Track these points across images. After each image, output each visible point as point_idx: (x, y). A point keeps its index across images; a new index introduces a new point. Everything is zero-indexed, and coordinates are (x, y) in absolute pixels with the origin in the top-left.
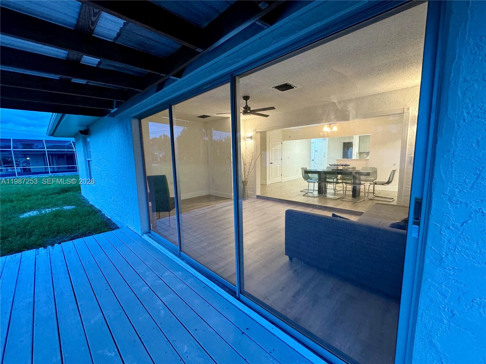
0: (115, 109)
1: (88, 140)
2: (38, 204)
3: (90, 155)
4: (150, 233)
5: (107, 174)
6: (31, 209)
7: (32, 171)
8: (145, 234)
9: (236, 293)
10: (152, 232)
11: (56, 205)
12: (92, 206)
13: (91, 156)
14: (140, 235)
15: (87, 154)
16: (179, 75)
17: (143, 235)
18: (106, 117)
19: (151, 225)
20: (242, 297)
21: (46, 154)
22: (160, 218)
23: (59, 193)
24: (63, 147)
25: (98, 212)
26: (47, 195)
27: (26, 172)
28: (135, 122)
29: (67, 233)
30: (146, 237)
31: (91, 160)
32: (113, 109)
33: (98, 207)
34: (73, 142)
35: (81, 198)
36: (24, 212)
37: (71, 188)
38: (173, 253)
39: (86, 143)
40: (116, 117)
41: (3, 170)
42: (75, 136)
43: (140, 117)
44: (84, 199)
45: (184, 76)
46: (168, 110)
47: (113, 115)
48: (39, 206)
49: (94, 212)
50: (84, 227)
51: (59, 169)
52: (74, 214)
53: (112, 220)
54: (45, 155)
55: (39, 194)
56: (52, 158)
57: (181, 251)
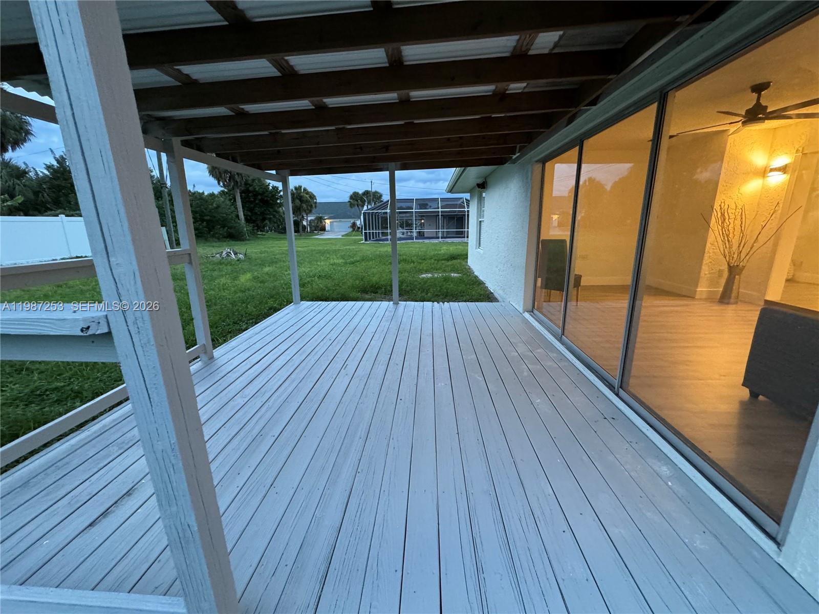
0: (518, 154)
1: (484, 195)
2: (432, 268)
3: (484, 214)
4: (532, 312)
5: (498, 237)
6: (427, 272)
7: (425, 236)
8: (527, 312)
9: (615, 388)
10: (535, 312)
11: (444, 271)
12: (476, 277)
13: (483, 216)
14: (521, 312)
15: (480, 213)
16: (594, 103)
17: (524, 312)
18: (506, 165)
19: (536, 303)
20: (622, 392)
21: (439, 215)
22: (549, 301)
23: (448, 260)
24: (455, 206)
25: (482, 284)
26: (438, 261)
27: (421, 235)
28: (538, 167)
29: (453, 297)
30: (527, 315)
31: (483, 221)
32: (515, 155)
33: (481, 278)
34: (466, 199)
35: (467, 267)
36: (422, 273)
37: (458, 255)
38: (554, 336)
39: (481, 200)
40: (518, 163)
41: (405, 233)
42: (471, 191)
43: (544, 161)
44: (470, 269)
45: (600, 102)
46: (577, 148)
47: (514, 162)
48: (432, 270)
49: (478, 283)
50: (468, 295)
51: (449, 234)
52: (460, 280)
53: (495, 294)
54: (438, 217)
55: (431, 258)
56: (443, 220)
57: (563, 334)
